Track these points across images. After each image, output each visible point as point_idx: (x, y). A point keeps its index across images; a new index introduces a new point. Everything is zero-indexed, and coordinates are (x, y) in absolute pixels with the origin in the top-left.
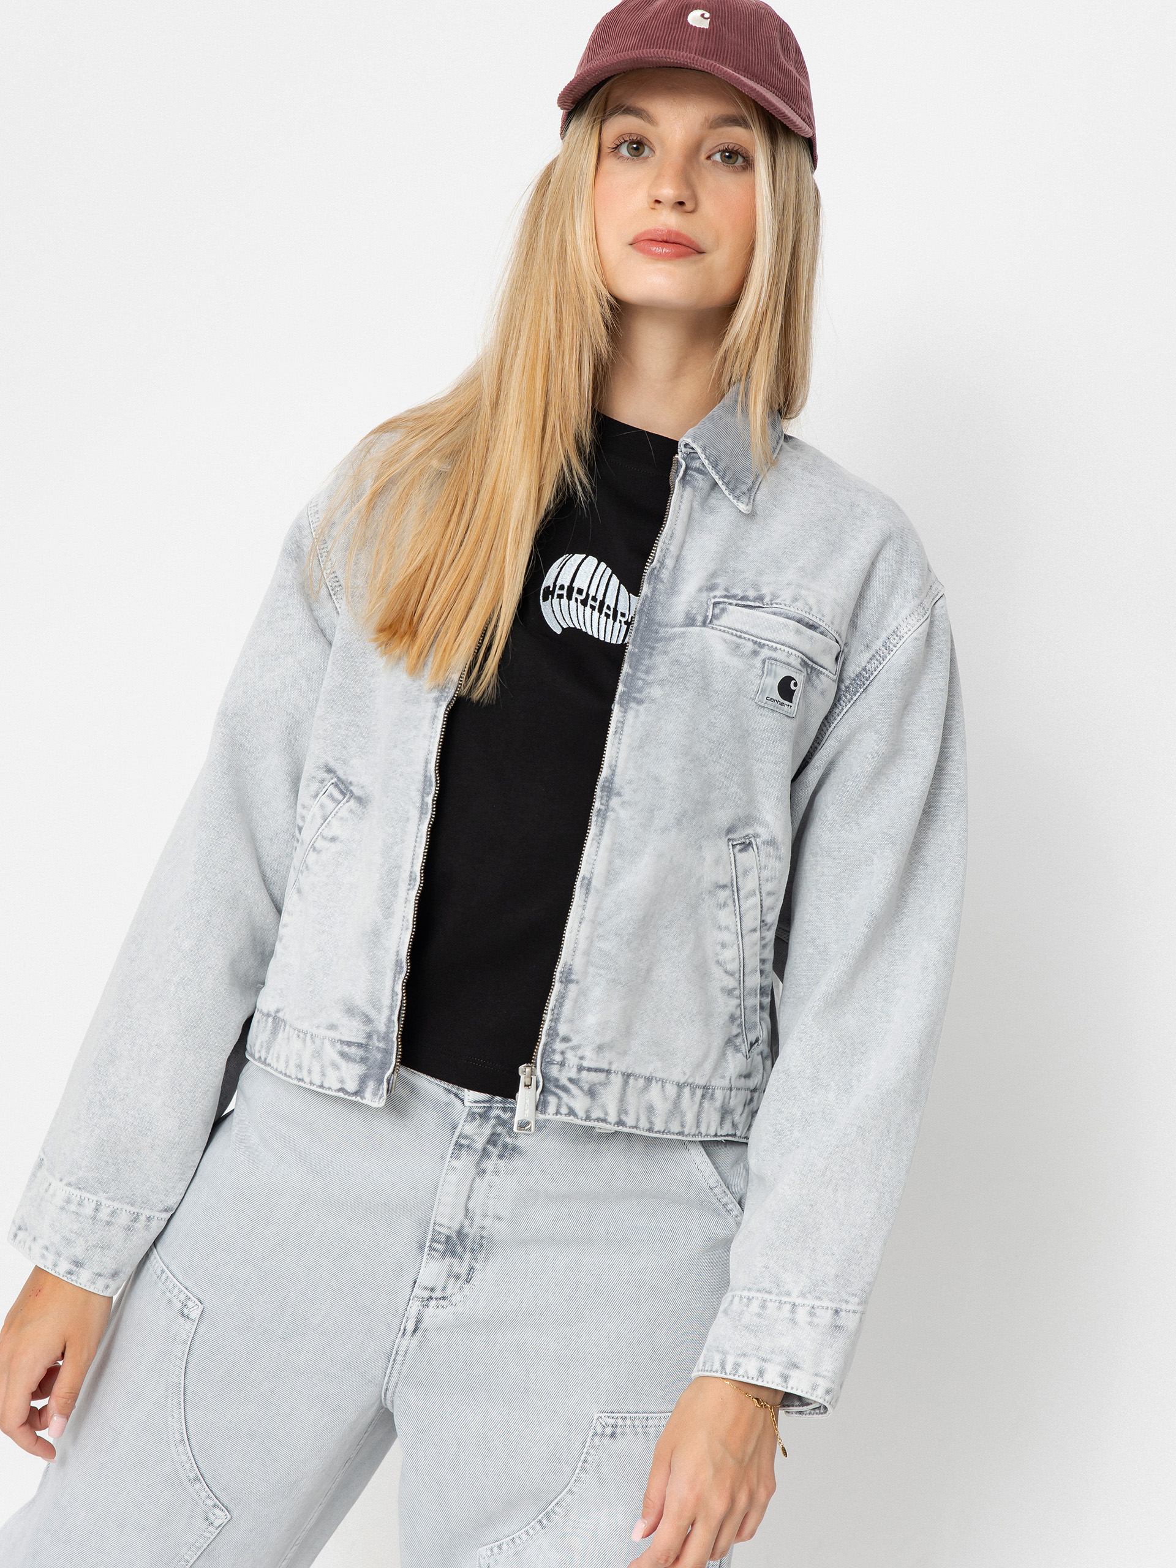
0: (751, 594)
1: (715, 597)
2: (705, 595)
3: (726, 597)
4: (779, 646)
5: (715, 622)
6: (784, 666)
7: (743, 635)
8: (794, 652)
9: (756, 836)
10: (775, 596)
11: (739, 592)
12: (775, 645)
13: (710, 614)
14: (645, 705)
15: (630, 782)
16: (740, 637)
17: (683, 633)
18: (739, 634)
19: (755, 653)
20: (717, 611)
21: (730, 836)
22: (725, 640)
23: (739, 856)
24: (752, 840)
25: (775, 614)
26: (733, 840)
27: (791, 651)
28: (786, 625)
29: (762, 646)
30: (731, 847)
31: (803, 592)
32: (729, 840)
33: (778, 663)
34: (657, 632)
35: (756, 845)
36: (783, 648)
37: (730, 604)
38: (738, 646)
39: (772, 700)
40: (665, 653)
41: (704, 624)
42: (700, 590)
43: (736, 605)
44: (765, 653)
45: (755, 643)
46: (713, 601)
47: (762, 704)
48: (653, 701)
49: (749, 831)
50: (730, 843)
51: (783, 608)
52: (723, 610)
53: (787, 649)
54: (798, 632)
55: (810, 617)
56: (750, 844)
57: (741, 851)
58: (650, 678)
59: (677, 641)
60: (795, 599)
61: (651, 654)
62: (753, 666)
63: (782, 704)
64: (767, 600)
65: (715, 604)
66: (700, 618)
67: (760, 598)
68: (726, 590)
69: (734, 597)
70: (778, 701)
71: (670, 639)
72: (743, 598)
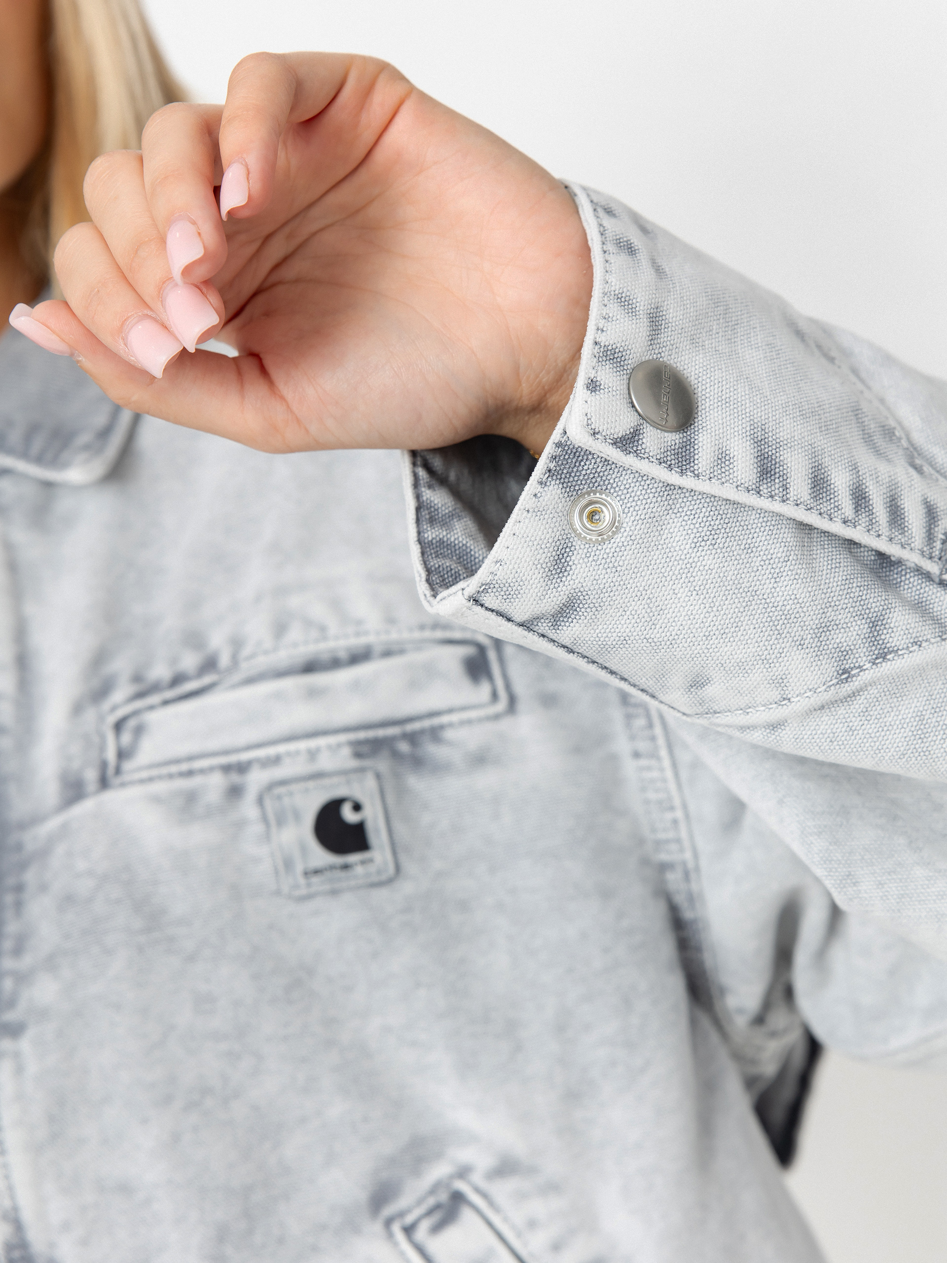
0: (189, 661)
1: (114, 709)
2: (90, 715)
3: (140, 695)
4: (281, 749)
5: (127, 766)
6: (311, 784)
7: (198, 764)
8: (322, 742)
9: (463, 1173)
10: (237, 643)
11: (160, 672)
12: (271, 751)
13: (111, 755)
14: (30, 1033)
15: (66, 1227)
16: (190, 773)
17: (65, 828)
18: (184, 767)
19: (235, 792)
20: (126, 738)
21: (389, 1210)
22: (156, 799)
23: (437, 1245)
24: (461, 1186)
25: (250, 681)
26: (401, 1214)
27: (313, 743)
28: (278, 696)
29: (242, 768)
30: (400, 1236)
31: (295, 602)
32: (388, 1223)
33: (294, 787)
34: (19, 847)
35: (478, 1190)
36: (292, 747)
37: (151, 708)
38: (191, 797)
39: (317, 872)
40: (43, 888)
41: (104, 783)
42: (77, 709)
43: (166, 703)
44: (256, 779)
45: (227, 769)
46: (112, 719)
47: (303, 891)
48: (43, 1014)
49: (439, 1171)
50: (396, 1228)
51: (262, 662)
52: (139, 731)
53: (302, 745)
54: (313, 693)
55: (331, 644)
56: (458, 1198)
57: (437, 1229)
58: (27, 961)
59: (60, 850)
60: (280, 629)
61: (19, 905)
62: (241, 824)
63: (346, 867)
64: (224, 660)
65: (118, 726)
66: (91, 776)
67: (209, 665)
68: (137, 678)
69: (155, 688)
70: (332, 868)
71: (44, 853)
72: (178, 680)
